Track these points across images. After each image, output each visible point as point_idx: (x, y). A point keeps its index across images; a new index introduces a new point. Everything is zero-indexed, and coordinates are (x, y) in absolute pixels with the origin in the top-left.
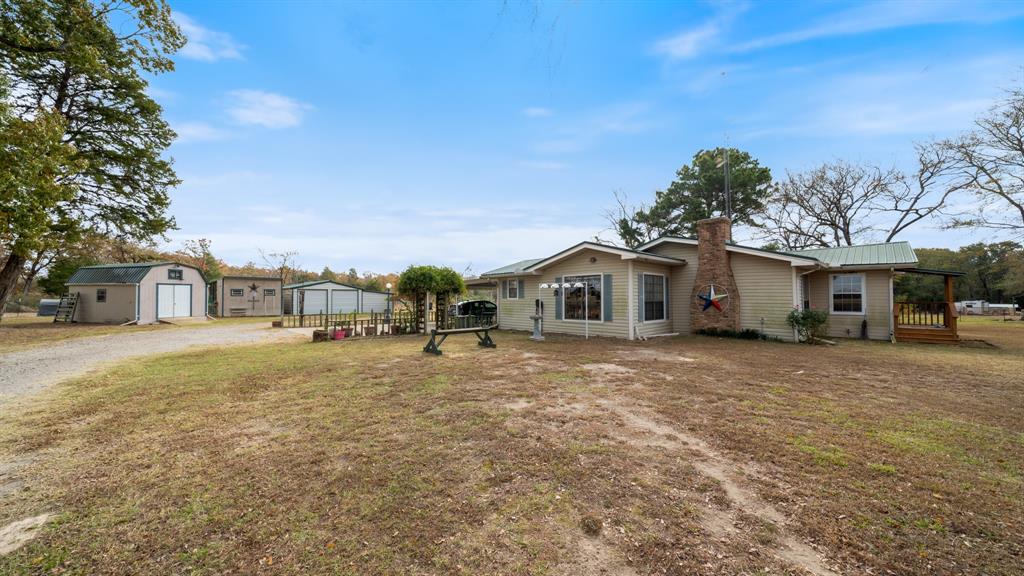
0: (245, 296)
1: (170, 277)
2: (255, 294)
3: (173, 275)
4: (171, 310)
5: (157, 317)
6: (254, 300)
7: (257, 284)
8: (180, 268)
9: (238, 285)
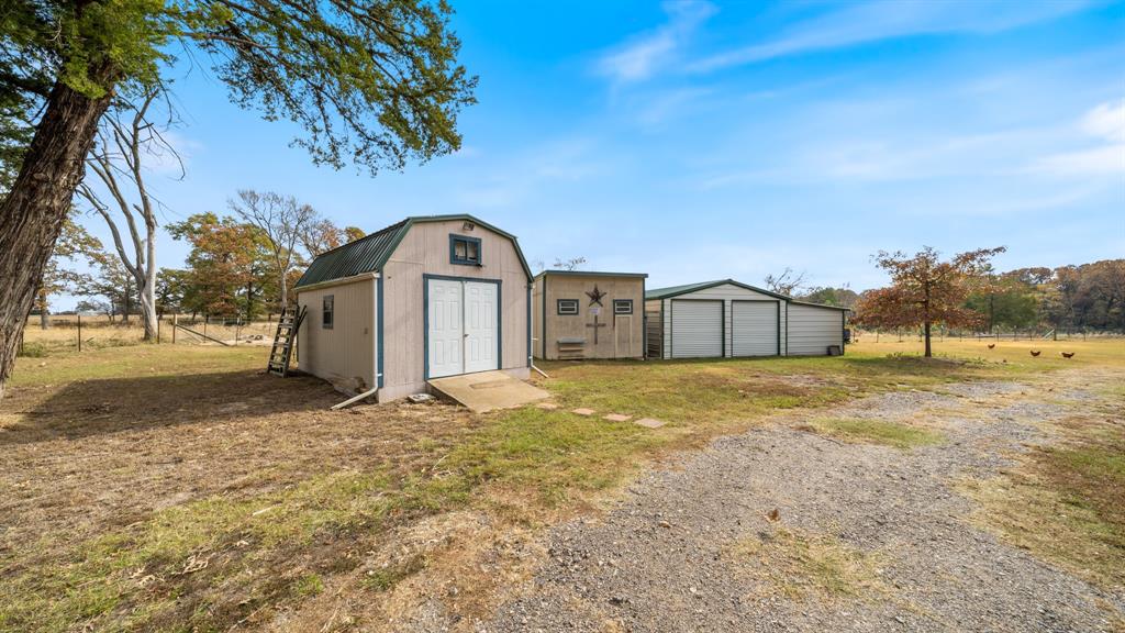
0: (582, 314)
1: (454, 260)
2: (599, 310)
3: (460, 253)
4: (457, 354)
5: (426, 377)
6: (597, 325)
7: (602, 288)
8: (475, 233)
9: (568, 291)
